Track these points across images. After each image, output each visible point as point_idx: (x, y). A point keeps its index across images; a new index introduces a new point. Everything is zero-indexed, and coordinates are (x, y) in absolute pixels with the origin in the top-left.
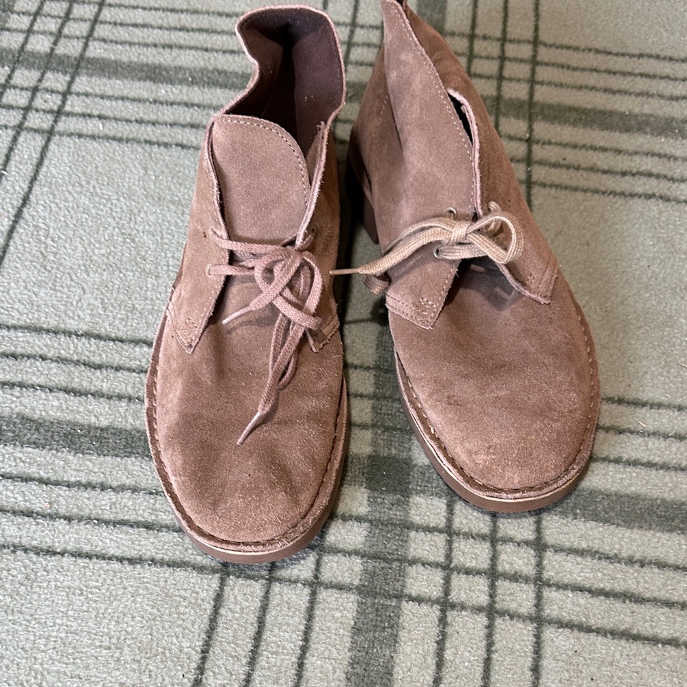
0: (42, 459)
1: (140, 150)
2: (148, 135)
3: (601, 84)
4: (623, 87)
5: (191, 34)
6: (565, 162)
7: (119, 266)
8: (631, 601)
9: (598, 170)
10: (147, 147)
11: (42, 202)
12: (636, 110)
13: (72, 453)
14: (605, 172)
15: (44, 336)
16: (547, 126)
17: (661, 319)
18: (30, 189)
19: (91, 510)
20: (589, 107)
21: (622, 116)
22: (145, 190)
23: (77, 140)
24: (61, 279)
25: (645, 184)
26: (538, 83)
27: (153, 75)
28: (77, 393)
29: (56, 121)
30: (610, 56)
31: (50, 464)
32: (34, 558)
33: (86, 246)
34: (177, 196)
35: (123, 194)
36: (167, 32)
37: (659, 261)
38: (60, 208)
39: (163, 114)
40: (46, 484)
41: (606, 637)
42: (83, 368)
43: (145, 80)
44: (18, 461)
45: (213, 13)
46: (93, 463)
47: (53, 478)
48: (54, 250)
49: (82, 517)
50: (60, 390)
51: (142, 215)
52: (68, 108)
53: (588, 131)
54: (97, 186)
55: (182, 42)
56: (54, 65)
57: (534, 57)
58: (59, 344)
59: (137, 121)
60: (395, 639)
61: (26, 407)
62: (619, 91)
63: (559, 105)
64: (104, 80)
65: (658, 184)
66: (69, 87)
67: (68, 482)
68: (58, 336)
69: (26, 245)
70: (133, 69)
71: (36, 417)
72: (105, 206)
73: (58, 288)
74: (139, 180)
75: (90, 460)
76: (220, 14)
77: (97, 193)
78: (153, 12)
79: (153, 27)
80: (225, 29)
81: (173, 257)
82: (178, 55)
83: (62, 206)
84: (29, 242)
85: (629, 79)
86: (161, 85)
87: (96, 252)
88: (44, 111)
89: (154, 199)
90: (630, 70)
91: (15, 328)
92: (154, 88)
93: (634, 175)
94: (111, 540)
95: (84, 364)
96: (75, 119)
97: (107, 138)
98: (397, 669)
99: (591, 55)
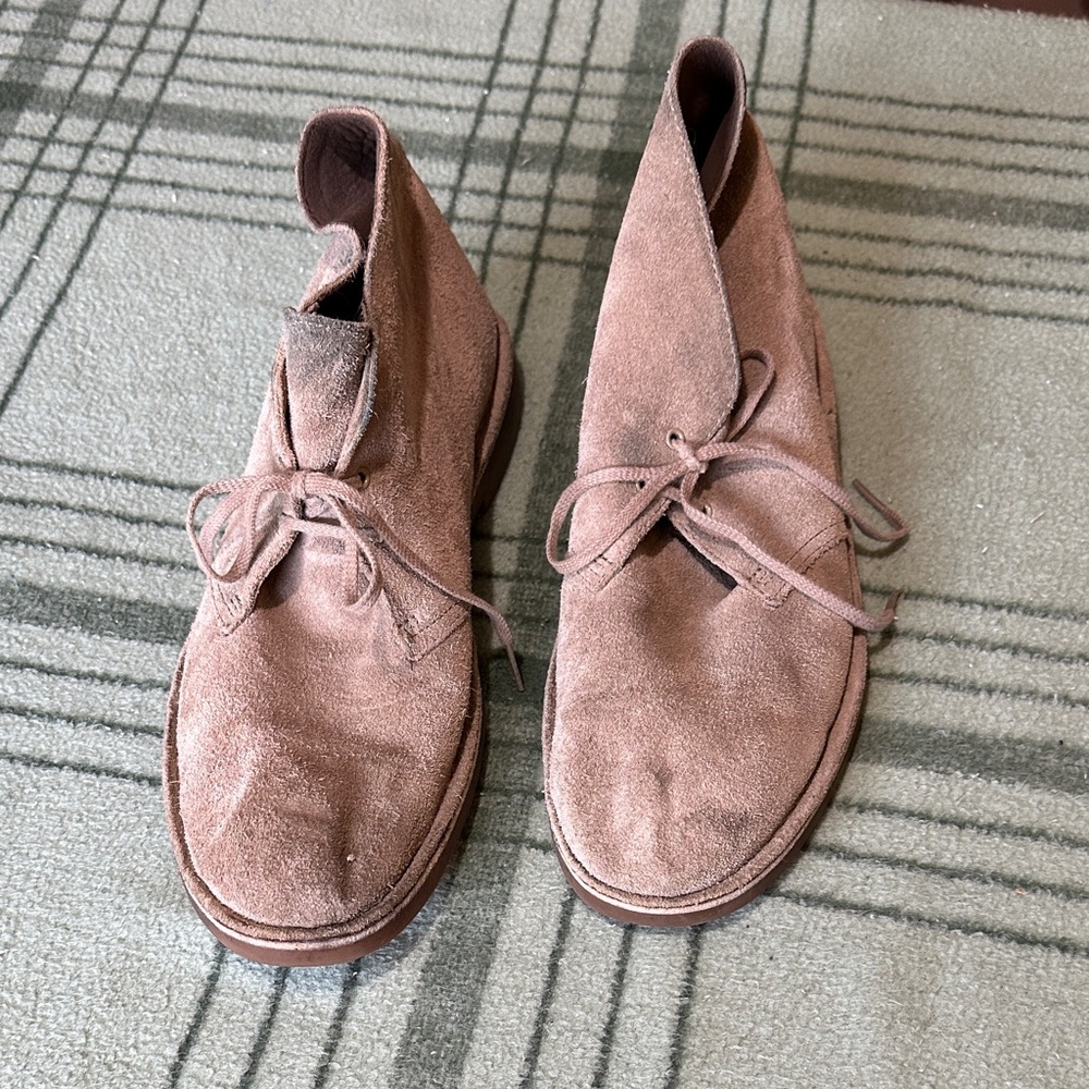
0: (46, 640)
1: (225, 230)
2: (238, 211)
3: (892, 147)
4: (922, 152)
5: (311, 73)
6: (826, 257)
7: (179, 386)
8: (838, 857)
9: (873, 269)
10: (236, 227)
11: (84, 299)
12: (939, 184)
13: (87, 633)
14: (882, 271)
15: (67, 477)
16: (805, 206)
17: (939, 474)
18: (69, 280)
19: (105, 710)
20: (870, 179)
21: (917, 192)
22: (227, 285)
23: (139, 216)
24: (98, 402)
25: (939, 286)
26: (799, 145)
27: (252, 129)
28: (101, 554)
29: (112, 190)
30: (909, 108)
31: (56, 647)
32: (23, 770)
33: (137, 358)
34: (271, 294)
35: (196, 290)
36: (277, 70)
37: (948, 393)
38: (107, 308)
39: (262, 183)
40: (49, 674)
41: (798, 903)
42: (114, 521)
43: (240, 135)
44: (13, 641)
45: (345, 44)
46: (113, 648)
47: (58, 666)
48: (93, 363)
49: (93, 719)
50: (80, 549)
51: (219, 319)
52: (130, 172)
53: (865, 211)
54: (161, 278)
55: (297, 84)
56: (117, 113)
57: (797, 109)
58: (87, 489)
59: (224, 191)
60: (506, 897)
61: (30, 571)
62: (917, 158)
63: (826, 177)
64: (184, 134)
65: (958, 287)
66: (135, 143)
67: (78, 672)
68: (86, 478)
69: (56, 355)
70: (226, 121)
71: (42, 584)
72: (169, 305)
73: (92, 414)
74: (220, 272)
75: (109, 644)
76: (354, 46)
77: (160, 289)
78: (261, 42)
79: (258, 63)
80: (360, 66)
81: (256, 377)
82: (291, 102)
83: (110, 304)
84: (59, 352)
85: (933, 140)
86: (262, 143)
87: (151, 367)
88: (98, 176)
89: (237, 298)
90: (936, 128)
91: (28, 465)
92: (252, 146)
93: (924, 274)
94: (128, 752)
95: (117, 516)
96: (139, 186)
97: (182, 213)
98: (503, 937)
99: (881, 107)
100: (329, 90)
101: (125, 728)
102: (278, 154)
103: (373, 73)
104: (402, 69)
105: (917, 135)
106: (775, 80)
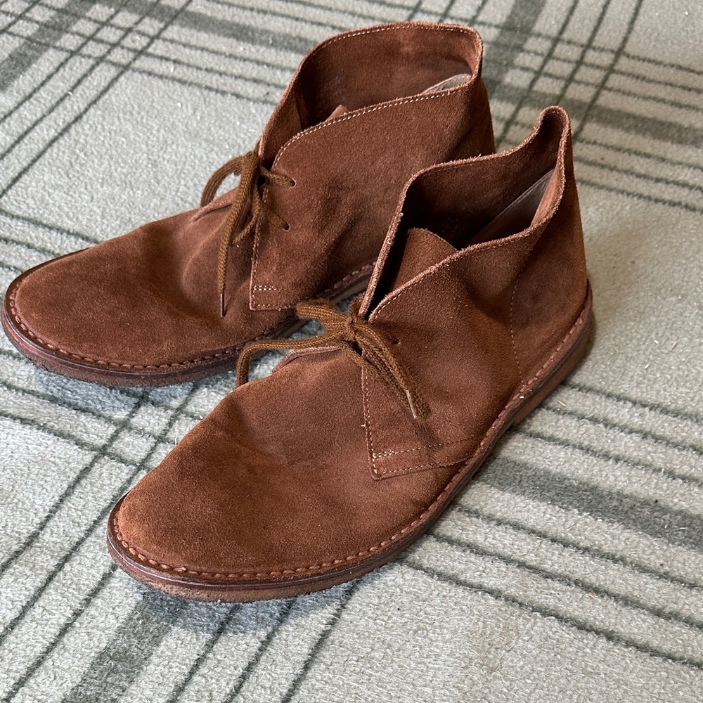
100: (297, 16)
101: (17, 389)
102: (250, 51)
103: (330, 9)
104: (350, 8)
105: (692, 92)
106: (602, 46)
